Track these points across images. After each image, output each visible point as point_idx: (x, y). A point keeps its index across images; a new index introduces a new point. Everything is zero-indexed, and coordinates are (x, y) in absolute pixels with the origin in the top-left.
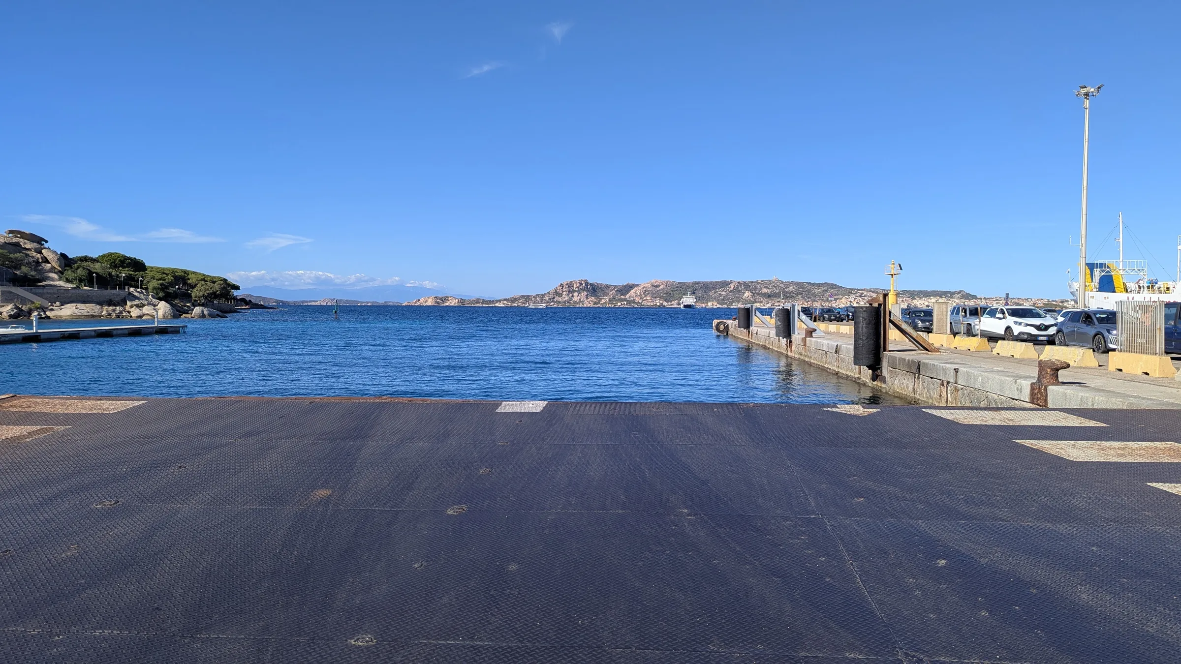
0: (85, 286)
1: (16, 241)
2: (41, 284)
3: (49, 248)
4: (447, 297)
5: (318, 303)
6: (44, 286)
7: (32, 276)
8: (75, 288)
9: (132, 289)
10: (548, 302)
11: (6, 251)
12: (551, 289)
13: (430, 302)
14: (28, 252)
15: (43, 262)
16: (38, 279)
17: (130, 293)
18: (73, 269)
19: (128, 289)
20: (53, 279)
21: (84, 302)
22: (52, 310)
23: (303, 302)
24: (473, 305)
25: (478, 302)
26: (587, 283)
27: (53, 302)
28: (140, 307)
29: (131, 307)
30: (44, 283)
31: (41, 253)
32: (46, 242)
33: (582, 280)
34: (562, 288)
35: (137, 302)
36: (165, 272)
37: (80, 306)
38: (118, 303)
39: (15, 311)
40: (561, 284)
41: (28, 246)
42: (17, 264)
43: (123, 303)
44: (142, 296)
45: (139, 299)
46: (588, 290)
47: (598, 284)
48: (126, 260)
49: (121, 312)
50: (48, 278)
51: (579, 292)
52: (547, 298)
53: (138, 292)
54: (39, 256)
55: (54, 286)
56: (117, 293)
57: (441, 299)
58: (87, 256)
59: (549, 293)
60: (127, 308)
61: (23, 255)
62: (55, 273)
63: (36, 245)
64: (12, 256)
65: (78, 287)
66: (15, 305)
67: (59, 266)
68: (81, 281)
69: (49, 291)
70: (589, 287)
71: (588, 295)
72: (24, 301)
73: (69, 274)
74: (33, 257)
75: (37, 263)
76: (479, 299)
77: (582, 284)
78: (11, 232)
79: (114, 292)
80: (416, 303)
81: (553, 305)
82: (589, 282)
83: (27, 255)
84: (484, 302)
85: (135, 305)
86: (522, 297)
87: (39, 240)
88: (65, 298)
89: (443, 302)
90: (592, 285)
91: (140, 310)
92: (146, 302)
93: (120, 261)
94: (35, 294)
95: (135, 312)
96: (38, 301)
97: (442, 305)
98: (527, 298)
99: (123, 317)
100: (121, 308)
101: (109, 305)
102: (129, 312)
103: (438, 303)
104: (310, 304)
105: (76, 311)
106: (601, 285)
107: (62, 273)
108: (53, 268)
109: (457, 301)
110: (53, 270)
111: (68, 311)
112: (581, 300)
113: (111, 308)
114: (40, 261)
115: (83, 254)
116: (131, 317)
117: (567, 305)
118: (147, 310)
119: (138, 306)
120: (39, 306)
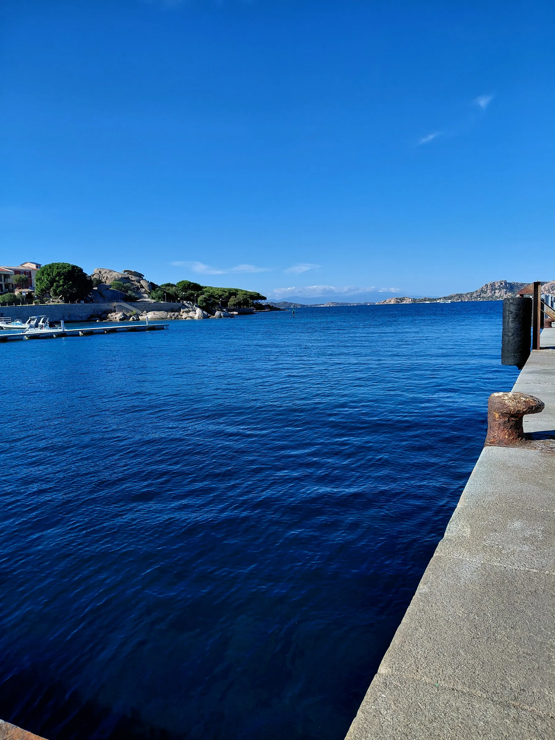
0: (162, 301)
1: (127, 276)
2: (139, 300)
3: (145, 280)
4: (404, 298)
5: (324, 306)
6: (140, 302)
7: (133, 296)
8: (156, 302)
9: (185, 302)
10: (476, 298)
11: (122, 282)
12: (479, 288)
13: (392, 302)
14: (133, 282)
15: (141, 288)
16: (136, 298)
17: (183, 305)
18: (155, 291)
19: (183, 302)
20: (145, 298)
21: (159, 311)
22: (142, 315)
23: (316, 305)
24: (421, 302)
25: (425, 300)
26: (506, 283)
27: (142, 311)
28: (188, 312)
29: (183, 312)
30: (141, 300)
31: (140, 282)
32: (143, 276)
33: (503, 281)
34: (487, 287)
35: (186, 309)
36: (225, 290)
37: (156, 313)
38: (177, 310)
39: (123, 316)
40: (486, 285)
41: (133, 279)
42: (127, 289)
43: (179, 310)
44: (190, 306)
45: (187, 307)
46: (507, 288)
47: (514, 283)
48: (191, 284)
49: (177, 316)
50: (143, 297)
51: (500, 289)
52: (475, 295)
53: (188, 303)
54: (139, 284)
55: (145, 301)
56: (175, 304)
57: (400, 299)
58: (169, 283)
59: (476, 291)
60: (181, 313)
61: (130, 284)
62: (147, 294)
63: (137, 278)
64: (125, 285)
65: (157, 301)
66: (123, 313)
67: (149, 290)
68: (159, 298)
69: (141, 305)
70: (507, 285)
71: (506, 291)
72: (128, 310)
73: (154, 294)
74: (136, 285)
75: (138, 288)
76: (426, 298)
77: (502, 284)
78: (125, 271)
79: (174, 304)
80: (383, 303)
81: (480, 300)
82: (508, 282)
83: (133, 284)
84: (429, 300)
85: (185, 311)
86: (457, 295)
87: (140, 276)
88: (149, 308)
89: (401, 301)
90: (509, 284)
91: (188, 314)
92: (191, 310)
93: (188, 285)
94: (133, 306)
95: (184, 315)
96: (135, 311)
97: (401, 303)
98: (460, 296)
99: (178, 319)
100: (178, 313)
101: (172, 312)
102: (182, 316)
103: (398, 302)
104: (320, 306)
105: (154, 316)
106: (517, 283)
107: (150, 293)
108: (146, 291)
109: (410, 300)
110: (145, 292)
111: (150, 315)
112: (501, 295)
113: (172, 313)
114: (139, 287)
115: (168, 283)
116: (182, 318)
117: (490, 299)
118: (191, 314)
119: (186, 312)
120: (135, 313)
